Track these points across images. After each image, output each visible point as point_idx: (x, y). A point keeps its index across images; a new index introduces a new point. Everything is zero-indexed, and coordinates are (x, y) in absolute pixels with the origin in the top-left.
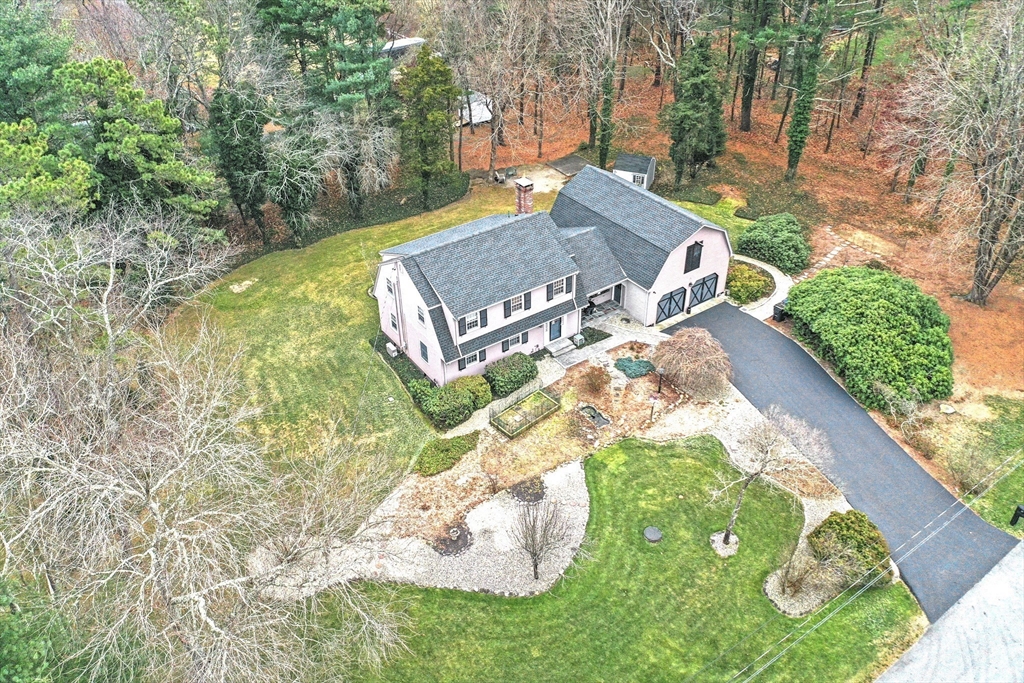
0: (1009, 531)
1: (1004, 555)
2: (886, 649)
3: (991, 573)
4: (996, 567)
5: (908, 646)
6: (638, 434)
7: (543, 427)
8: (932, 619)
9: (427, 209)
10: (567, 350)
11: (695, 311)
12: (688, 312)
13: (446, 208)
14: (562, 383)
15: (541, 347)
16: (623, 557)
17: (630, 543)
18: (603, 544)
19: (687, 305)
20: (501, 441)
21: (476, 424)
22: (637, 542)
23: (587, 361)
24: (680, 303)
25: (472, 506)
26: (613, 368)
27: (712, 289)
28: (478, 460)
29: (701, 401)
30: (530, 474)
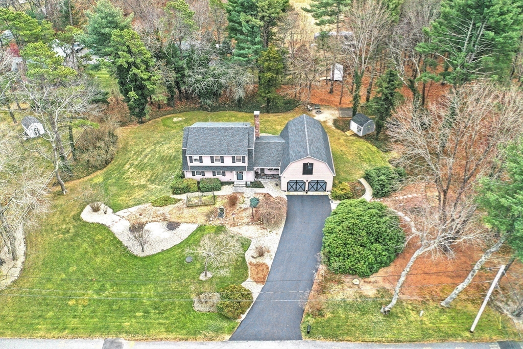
0: (303, 334)
1: (288, 340)
2: (203, 336)
3: (273, 341)
4: (279, 341)
5: (212, 341)
6: (227, 227)
7: (202, 208)
8: (230, 339)
9: (268, 112)
10: (241, 186)
11: (310, 193)
12: (307, 193)
13: (274, 114)
14: (225, 197)
15: (232, 180)
16: (172, 261)
17: (180, 258)
18: (172, 254)
19: (307, 189)
20: (184, 206)
21: (184, 197)
22: (182, 259)
23: (243, 193)
24: (303, 187)
25: (153, 221)
26: (249, 200)
27: (324, 187)
28: (171, 209)
29: (265, 227)
30: (179, 221)
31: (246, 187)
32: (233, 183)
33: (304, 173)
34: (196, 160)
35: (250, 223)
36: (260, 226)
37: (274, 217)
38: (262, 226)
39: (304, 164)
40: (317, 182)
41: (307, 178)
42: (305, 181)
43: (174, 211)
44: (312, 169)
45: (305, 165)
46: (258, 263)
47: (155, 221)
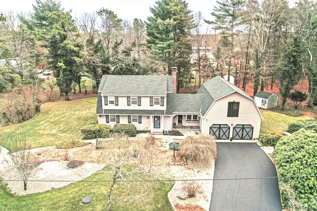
10: (158, 133)
11: (234, 141)
12: (231, 140)
15: (149, 129)
16: (62, 201)
17: (74, 198)
18: (65, 193)
19: (231, 136)
20: (93, 148)
21: (94, 141)
22: (77, 199)
23: (161, 139)
24: (227, 134)
25: (52, 161)
26: (168, 144)
27: (250, 134)
28: (77, 150)
29: (190, 168)
30: (83, 160)
31: (164, 134)
32: (149, 131)
33: (229, 116)
34: (112, 102)
35: (172, 163)
36: (183, 167)
37: (203, 152)
38: (187, 166)
39: (229, 103)
40: (243, 127)
41: (233, 122)
42: (230, 126)
43: (80, 152)
44: (238, 110)
45: (231, 104)
46: (189, 206)
47: (55, 160)
